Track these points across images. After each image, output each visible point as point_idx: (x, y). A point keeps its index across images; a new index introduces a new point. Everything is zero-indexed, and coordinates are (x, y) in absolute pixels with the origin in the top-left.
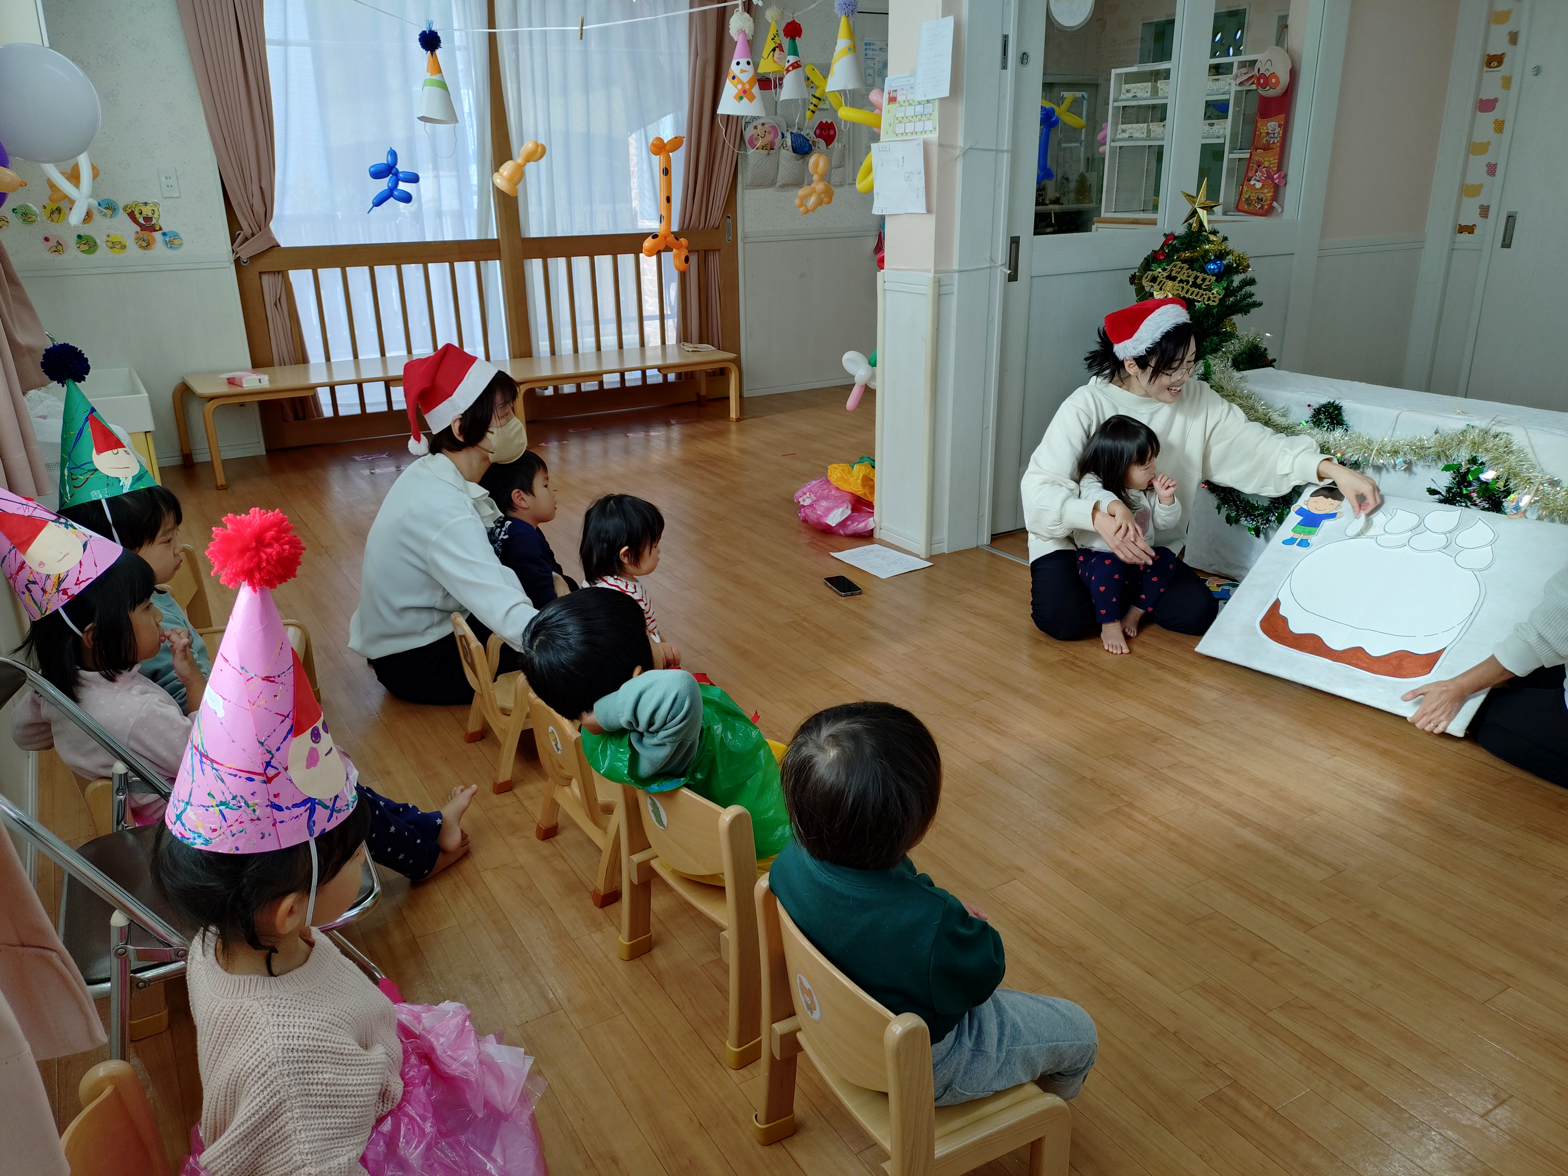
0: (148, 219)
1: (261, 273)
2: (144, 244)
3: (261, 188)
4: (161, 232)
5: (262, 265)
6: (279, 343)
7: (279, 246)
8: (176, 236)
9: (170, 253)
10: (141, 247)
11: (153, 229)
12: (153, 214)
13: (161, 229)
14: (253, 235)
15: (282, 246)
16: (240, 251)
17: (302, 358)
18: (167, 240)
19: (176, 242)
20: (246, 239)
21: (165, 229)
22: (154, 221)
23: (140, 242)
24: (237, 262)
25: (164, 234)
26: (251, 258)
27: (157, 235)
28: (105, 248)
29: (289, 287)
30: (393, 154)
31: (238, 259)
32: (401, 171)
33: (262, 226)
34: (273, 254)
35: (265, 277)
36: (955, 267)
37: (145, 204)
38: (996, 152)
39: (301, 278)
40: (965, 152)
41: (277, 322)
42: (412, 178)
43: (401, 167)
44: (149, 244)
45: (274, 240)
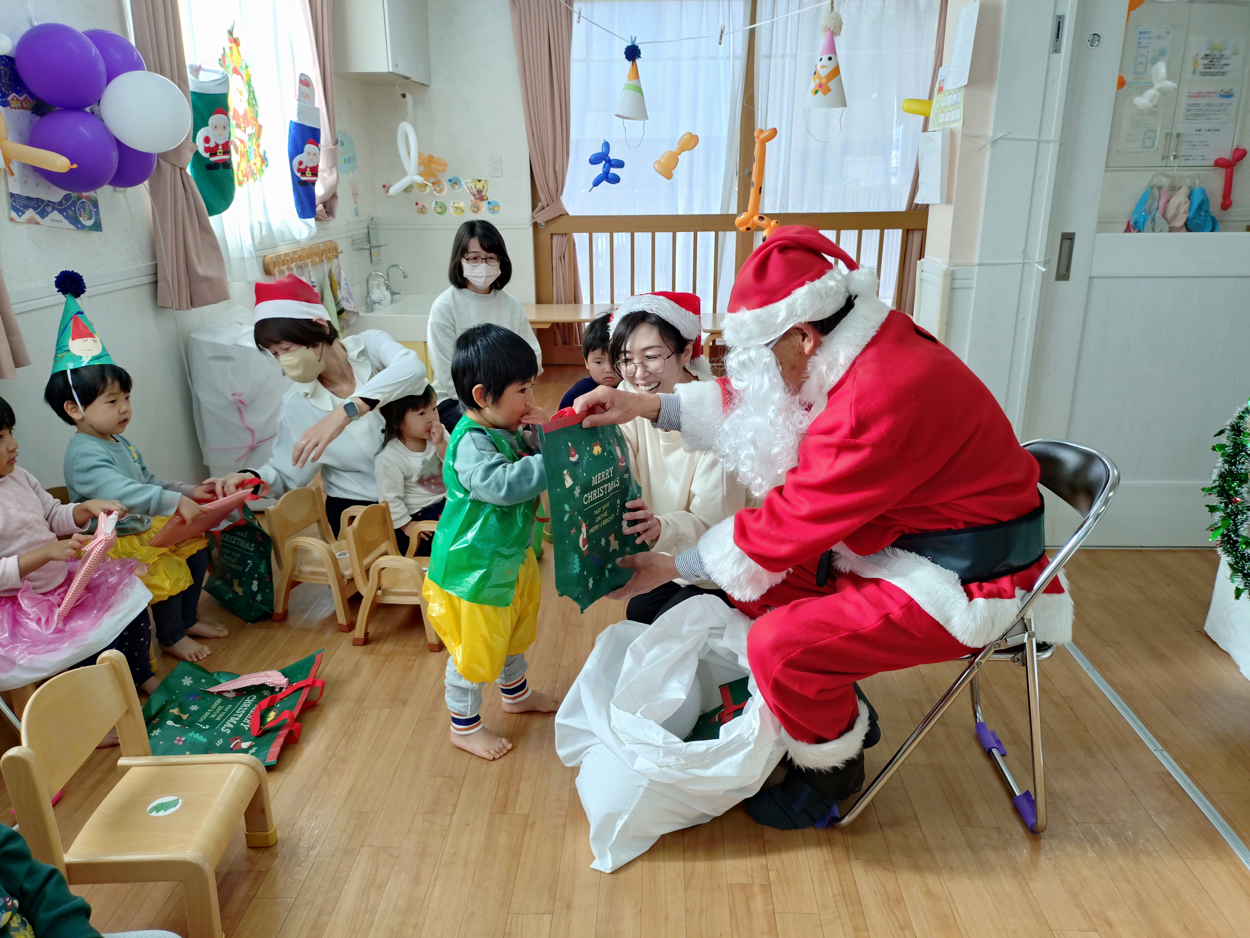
0: (480, 192)
1: (552, 235)
2: (475, 209)
3: (555, 170)
4: (487, 202)
5: (553, 228)
6: (559, 286)
7: (567, 214)
8: (497, 205)
9: (492, 216)
11: (482, 199)
12: (483, 188)
13: (487, 199)
14: (548, 205)
15: (571, 214)
16: (537, 217)
17: (576, 300)
18: (490, 207)
19: (496, 209)
20: (544, 208)
21: (490, 200)
22: (483, 193)
23: (473, 208)
24: (535, 225)
25: (489, 203)
26: (547, 222)
27: (484, 204)
28: (451, 211)
29: (572, 246)
30: (607, 145)
31: (536, 222)
32: (611, 158)
33: (555, 199)
34: (563, 219)
35: (555, 238)
36: (976, 261)
37: (479, 181)
38: (1038, 143)
39: (580, 239)
40: (994, 142)
41: (560, 271)
42: (620, 164)
43: (612, 156)
44: (478, 210)
45: (564, 209)
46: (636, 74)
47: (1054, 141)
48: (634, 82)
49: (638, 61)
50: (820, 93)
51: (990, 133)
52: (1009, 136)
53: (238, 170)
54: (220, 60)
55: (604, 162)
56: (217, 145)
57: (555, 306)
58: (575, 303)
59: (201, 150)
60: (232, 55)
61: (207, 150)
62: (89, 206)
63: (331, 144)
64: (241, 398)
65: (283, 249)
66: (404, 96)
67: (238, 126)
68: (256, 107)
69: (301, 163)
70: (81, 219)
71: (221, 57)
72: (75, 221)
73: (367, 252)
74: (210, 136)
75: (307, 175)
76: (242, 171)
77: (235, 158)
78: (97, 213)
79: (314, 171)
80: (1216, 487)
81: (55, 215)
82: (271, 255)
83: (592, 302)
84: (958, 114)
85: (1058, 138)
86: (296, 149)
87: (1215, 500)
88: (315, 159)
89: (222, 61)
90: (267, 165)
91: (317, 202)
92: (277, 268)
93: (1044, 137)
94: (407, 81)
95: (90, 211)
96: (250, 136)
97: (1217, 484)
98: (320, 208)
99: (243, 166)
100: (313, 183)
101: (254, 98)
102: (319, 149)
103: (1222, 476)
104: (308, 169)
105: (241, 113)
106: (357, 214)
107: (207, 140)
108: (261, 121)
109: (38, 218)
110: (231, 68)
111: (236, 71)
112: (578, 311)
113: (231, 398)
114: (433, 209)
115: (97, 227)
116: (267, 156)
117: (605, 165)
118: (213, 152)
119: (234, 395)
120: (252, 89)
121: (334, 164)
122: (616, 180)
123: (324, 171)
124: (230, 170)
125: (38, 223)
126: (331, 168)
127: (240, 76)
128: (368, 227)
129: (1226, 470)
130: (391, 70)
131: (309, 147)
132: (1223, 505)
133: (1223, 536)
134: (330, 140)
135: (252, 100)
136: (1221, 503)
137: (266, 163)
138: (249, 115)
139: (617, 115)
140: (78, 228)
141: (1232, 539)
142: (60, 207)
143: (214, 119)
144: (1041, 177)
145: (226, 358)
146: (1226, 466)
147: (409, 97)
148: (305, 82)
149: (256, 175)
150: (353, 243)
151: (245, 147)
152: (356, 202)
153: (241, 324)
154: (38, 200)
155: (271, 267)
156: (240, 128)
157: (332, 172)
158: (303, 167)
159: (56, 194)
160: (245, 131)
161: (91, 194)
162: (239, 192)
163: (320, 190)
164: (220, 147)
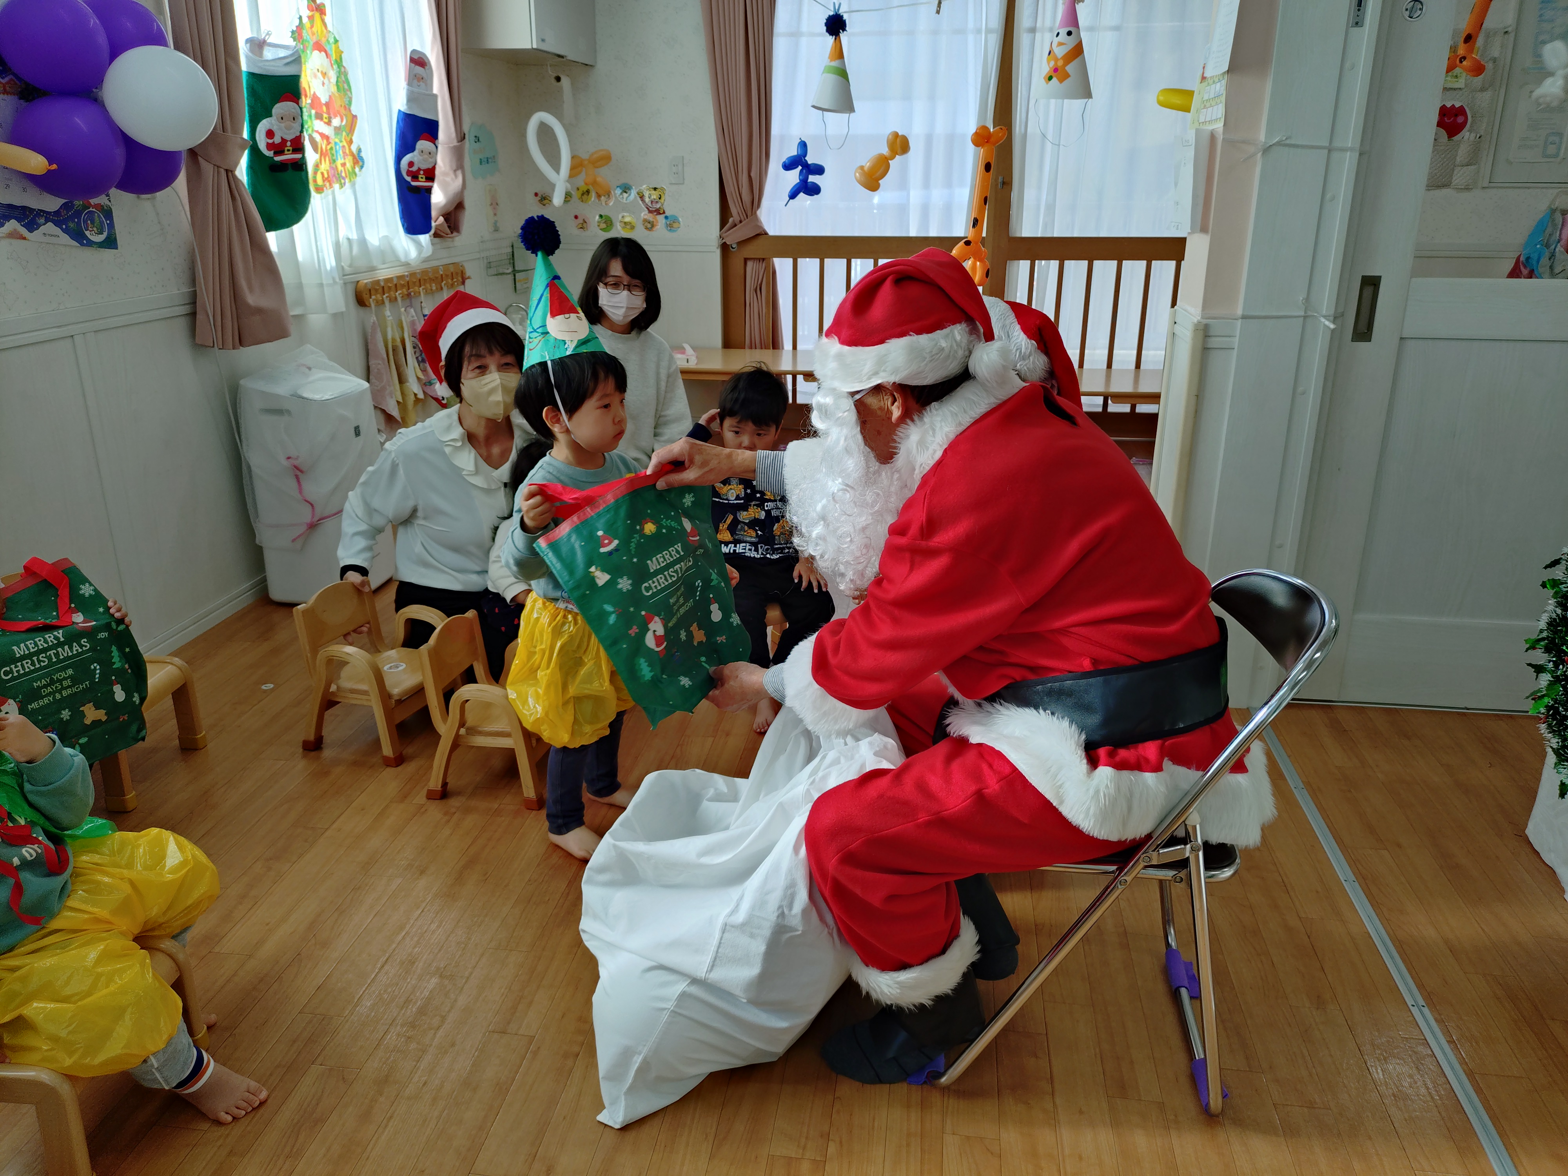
0: (655, 203)
1: (745, 259)
2: (649, 226)
3: (750, 176)
4: (663, 216)
5: (748, 252)
6: (753, 326)
7: (766, 234)
8: (675, 220)
10: (647, 228)
11: (657, 212)
12: (660, 198)
13: (664, 213)
14: (741, 222)
15: (771, 232)
16: (727, 236)
17: (775, 343)
18: (668, 223)
19: (675, 225)
20: (736, 225)
21: (667, 214)
22: (659, 205)
23: (647, 224)
24: (725, 248)
25: (666, 218)
26: (739, 243)
27: (660, 218)
28: (619, 228)
29: (773, 275)
30: (803, 145)
31: (725, 243)
32: (809, 162)
33: (749, 214)
34: (760, 241)
35: (750, 264)
36: (1240, 312)
37: (655, 189)
38: (1330, 151)
39: (783, 266)
40: (1267, 150)
41: (755, 306)
42: (819, 170)
43: (810, 159)
44: (653, 226)
45: (760, 227)
46: (839, 54)
47: (1351, 149)
48: (835, 64)
49: (843, 36)
50: (1054, 80)
51: (1262, 137)
52: (1288, 142)
53: (315, 173)
54: (293, 32)
55: (800, 168)
56: (284, 141)
57: (747, 351)
58: (774, 348)
59: (262, 146)
60: (312, 27)
61: (269, 146)
62: (99, 216)
63: (455, 141)
64: (296, 463)
65: (384, 273)
66: (558, 79)
67: (319, 117)
68: (349, 93)
69: (411, 164)
70: (87, 233)
71: (295, 29)
72: (79, 237)
73: (511, 277)
74: (275, 129)
75: (420, 179)
76: (322, 174)
77: (311, 157)
78: (111, 226)
79: (430, 175)
80: (1543, 639)
81: (50, 227)
82: (366, 279)
83: (795, 347)
84: (1219, 111)
85: (1358, 145)
86: (405, 146)
87: (1540, 657)
88: (430, 160)
89: (297, 33)
90: (362, 167)
91: (434, 213)
92: (373, 297)
93: (1337, 144)
94: (562, 59)
95: (102, 223)
96: (338, 130)
97: (1545, 634)
98: (437, 221)
99: (325, 167)
100: (429, 190)
101: (347, 82)
102: (437, 147)
103: (1552, 624)
104: (422, 172)
105: (324, 99)
106: (496, 230)
107: (270, 134)
108: (354, 110)
109: (24, 231)
110: (311, 43)
111: (319, 47)
112: (777, 359)
113: (285, 463)
114: (596, 224)
115: (111, 243)
116: (363, 154)
117: (801, 171)
118: (278, 149)
119: (289, 458)
120: (343, 70)
121: (459, 165)
122: (814, 190)
123: (445, 174)
124: (303, 173)
125: (24, 238)
126: (455, 171)
127: (323, 53)
128: (512, 246)
129: (1558, 615)
130: (535, 46)
131: (423, 144)
132: (1551, 665)
133: (1548, 708)
134: (454, 135)
135: (343, 84)
136: (1550, 661)
137: (361, 163)
138: (337, 103)
139: (814, 107)
140: (82, 244)
141: (1559, 713)
142: (56, 218)
143: (279, 108)
144: (1333, 198)
145: (279, 412)
146: (1559, 611)
147: (565, 81)
148: (418, 61)
149: (344, 178)
150: (489, 266)
151: (329, 143)
152: (495, 214)
153: (310, 369)
154: (24, 208)
155: (365, 296)
156: (321, 119)
157: (456, 176)
158: (414, 169)
159: (52, 203)
160: (329, 123)
161: (102, 200)
162: (316, 201)
163: (438, 197)
164: (289, 144)
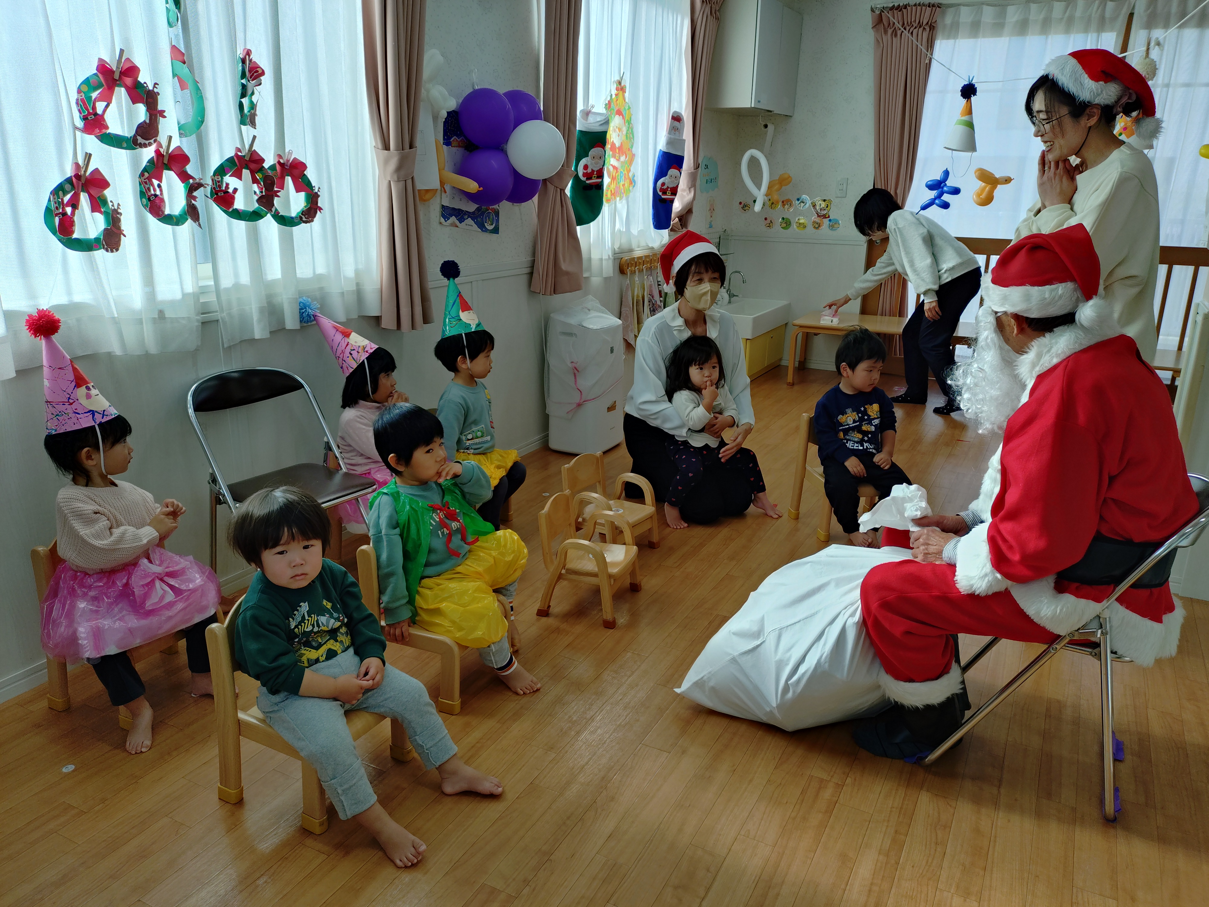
0: (823, 211)
2: (817, 226)
4: (828, 219)
8: (837, 223)
9: (831, 232)
10: (815, 227)
11: (824, 217)
12: (827, 207)
13: (829, 217)
17: (901, 314)
18: (831, 225)
19: (836, 226)
21: (831, 218)
23: (815, 225)
25: (830, 220)
27: (826, 221)
28: (795, 227)
30: (944, 173)
37: (824, 201)
42: (954, 192)
44: (819, 226)
48: (965, 118)
49: (973, 98)
53: (607, 190)
54: (606, 105)
55: (939, 188)
56: (593, 171)
57: (878, 317)
59: (580, 174)
60: (617, 100)
61: (584, 175)
62: (493, 215)
63: (693, 169)
64: (577, 366)
65: (638, 253)
66: (766, 126)
67: (614, 157)
68: (632, 140)
69: (663, 184)
70: (486, 224)
71: (607, 102)
72: (482, 227)
74: (589, 164)
75: (667, 194)
76: (611, 191)
77: (606, 180)
78: (498, 221)
79: (674, 191)
81: (469, 221)
82: (626, 257)
86: (661, 172)
88: (676, 181)
89: (608, 105)
90: (634, 186)
91: (673, 216)
92: (629, 268)
94: (770, 113)
95: (493, 219)
96: (623, 163)
98: (675, 221)
99: (613, 186)
100: (672, 201)
101: (632, 133)
102: (681, 173)
104: (669, 189)
105: (618, 145)
106: (711, 227)
107: (586, 167)
108: (634, 150)
109: (457, 222)
110: (615, 110)
111: (619, 113)
113: (570, 365)
114: (779, 224)
115: (496, 231)
116: (635, 178)
117: (939, 191)
118: (589, 176)
119: (572, 362)
120: (631, 126)
121: (693, 184)
122: (946, 205)
123: (683, 190)
124: (601, 191)
125: (457, 227)
126: (690, 188)
127: (621, 116)
128: (720, 238)
130: (753, 106)
131: (672, 172)
134: (692, 165)
135: (630, 135)
137: (633, 184)
138: (625, 147)
139: (945, 148)
140: (482, 231)
142: (473, 216)
143: (594, 152)
145: (570, 334)
147: (771, 127)
148: (677, 118)
149: (623, 194)
151: (617, 172)
152: (711, 217)
153: (589, 310)
154: (459, 210)
155: (625, 268)
157: (690, 192)
158: (665, 187)
159: (472, 207)
160: (618, 160)
161: (496, 207)
162: (606, 208)
163: (677, 206)
164: (595, 173)
